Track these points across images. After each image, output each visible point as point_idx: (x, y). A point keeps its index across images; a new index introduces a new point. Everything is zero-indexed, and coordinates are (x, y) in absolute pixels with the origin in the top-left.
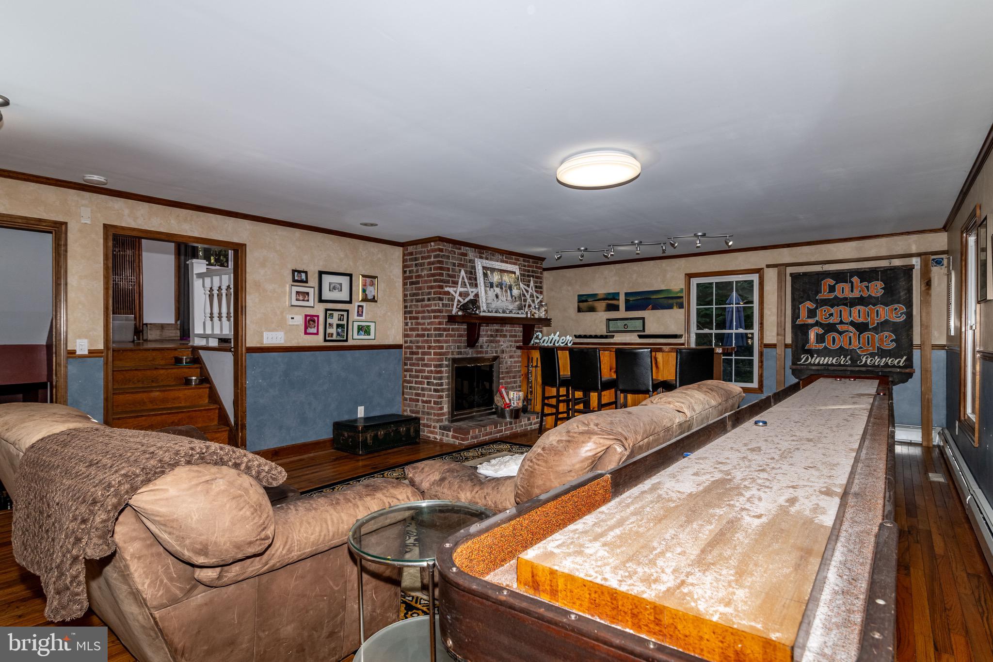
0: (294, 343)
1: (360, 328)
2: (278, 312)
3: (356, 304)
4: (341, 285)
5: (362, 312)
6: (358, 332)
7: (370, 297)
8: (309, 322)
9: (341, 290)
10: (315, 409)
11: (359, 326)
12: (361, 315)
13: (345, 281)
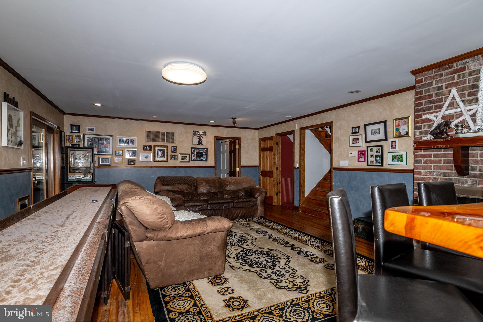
0: (353, 166)
1: (394, 157)
2: (346, 151)
3: (390, 140)
4: (379, 129)
5: (396, 145)
6: (392, 160)
7: (403, 133)
8: (360, 155)
9: (379, 133)
10: (363, 205)
11: (393, 155)
12: (395, 148)
13: (381, 127)
